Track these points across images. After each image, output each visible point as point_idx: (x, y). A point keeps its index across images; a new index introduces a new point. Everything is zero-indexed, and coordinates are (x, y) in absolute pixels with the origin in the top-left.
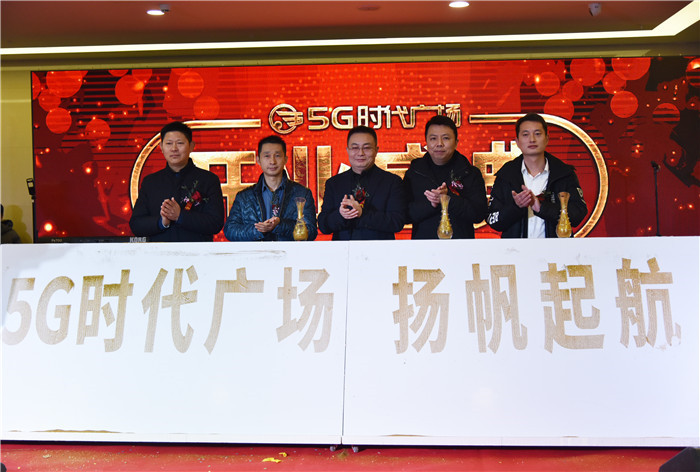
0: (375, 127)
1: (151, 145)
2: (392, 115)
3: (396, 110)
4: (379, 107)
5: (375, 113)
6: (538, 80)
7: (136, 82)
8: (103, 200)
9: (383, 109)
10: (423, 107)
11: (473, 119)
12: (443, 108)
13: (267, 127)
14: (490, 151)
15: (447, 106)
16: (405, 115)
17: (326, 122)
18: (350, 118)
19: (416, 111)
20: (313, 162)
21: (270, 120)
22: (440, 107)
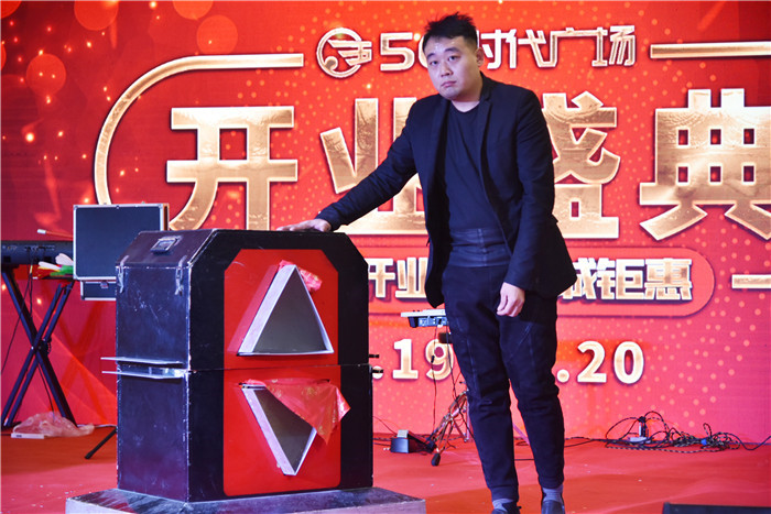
0: (491, 66)
1: (129, 97)
2: (518, 47)
3: (526, 36)
4: (498, 32)
5: (492, 43)
8: (51, 183)
9: (504, 35)
10: (571, 32)
11: (656, 51)
12: (605, 33)
13: (314, 66)
14: (686, 106)
15: (613, 29)
16: (540, 46)
17: (409, 56)
19: (560, 39)
20: (386, 124)
21: (319, 55)
22: (601, 32)
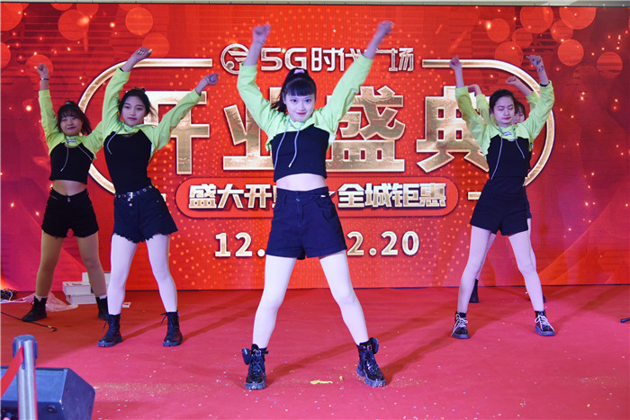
0: (329, 69)
1: (97, 83)
2: (345, 58)
3: (350, 52)
4: (333, 49)
5: (329, 55)
6: (489, 26)
7: (81, 17)
9: (337, 51)
11: (425, 63)
12: (396, 52)
13: (219, 67)
14: (442, 95)
15: (401, 50)
17: (279, 62)
18: (303, 60)
21: (222, 60)
22: (394, 51)
